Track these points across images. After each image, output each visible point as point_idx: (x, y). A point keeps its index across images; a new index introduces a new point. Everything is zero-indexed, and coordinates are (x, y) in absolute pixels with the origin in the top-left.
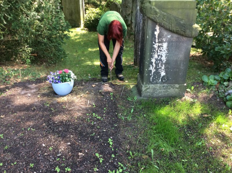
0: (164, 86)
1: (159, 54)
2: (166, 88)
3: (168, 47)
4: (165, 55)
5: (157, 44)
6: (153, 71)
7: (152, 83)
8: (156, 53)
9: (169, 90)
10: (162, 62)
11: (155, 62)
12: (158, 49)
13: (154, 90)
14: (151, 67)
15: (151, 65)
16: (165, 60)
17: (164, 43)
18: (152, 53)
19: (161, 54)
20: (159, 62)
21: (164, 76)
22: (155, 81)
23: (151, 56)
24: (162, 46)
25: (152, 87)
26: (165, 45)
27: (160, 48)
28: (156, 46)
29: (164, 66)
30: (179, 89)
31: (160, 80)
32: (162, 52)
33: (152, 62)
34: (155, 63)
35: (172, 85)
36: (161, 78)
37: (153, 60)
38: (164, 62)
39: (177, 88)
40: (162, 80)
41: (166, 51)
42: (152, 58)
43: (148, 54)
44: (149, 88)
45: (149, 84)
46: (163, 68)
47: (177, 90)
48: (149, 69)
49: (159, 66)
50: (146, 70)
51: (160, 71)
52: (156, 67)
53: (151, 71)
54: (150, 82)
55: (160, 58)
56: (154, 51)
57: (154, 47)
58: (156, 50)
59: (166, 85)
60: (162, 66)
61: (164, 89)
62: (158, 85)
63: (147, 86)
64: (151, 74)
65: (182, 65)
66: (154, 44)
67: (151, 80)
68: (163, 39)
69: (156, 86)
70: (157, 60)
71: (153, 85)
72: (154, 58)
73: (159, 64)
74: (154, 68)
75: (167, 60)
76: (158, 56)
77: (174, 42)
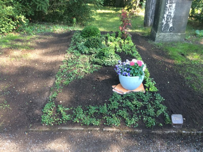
0: (171, 34)
1: (169, 11)
2: (172, 36)
3: (176, 6)
4: (173, 12)
5: (169, 4)
6: (164, 24)
7: (163, 32)
8: (168, 11)
9: (174, 37)
10: (171, 17)
11: (167, 16)
12: (169, 8)
13: (164, 37)
14: (164, 20)
15: (163, 19)
16: (173, 16)
17: (173, 4)
18: (165, 11)
19: (171, 11)
20: (169, 17)
21: (171, 27)
22: (165, 31)
23: (164, 13)
24: (172, 6)
25: (163, 34)
26: (174, 5)
27: (171, 7)
28: (168, 6)
29: (172, 20)
30: (181, 37)
31: (169, 30)
32: (172, 10)
33: (165, 17)
34: (166, 18)
35: (176, 34)
36: (169, 28)
37: (165, 16)
38: (172, 17)
39: (179, 36)
40: (170, 30)
41: (174, 10)
42: (164, 14)
43: (162, 11)
44: (161, 35)
45: (161, 33)
46: (171, 21)
47: (179, 37)
48: (162, 22)
49: (168, 20)
50: (160, 22)
51: (169, 24)
52: (167, 20)
53: (163, 23)
54: (162, 31)
55: (170, 14)
56: (167, 9)
57: (167, 6)
58: (168, 8)
59: (172, 33)
60: (171, 20)
61: (171, 36)
62: (167, 33)
63: (159, 34)
64: (163, 26)
65: (184, 19)
66: (167, 4)
67: (163, 30)
68: (173, 1)
69: (165, 34)
70: (168, 15)
71: (163, 33)
72: (166, 14)
73: (169, 18)
74: (165, 21)
75: (174, 16)
76: (169, 12)
77: (180, 3)
